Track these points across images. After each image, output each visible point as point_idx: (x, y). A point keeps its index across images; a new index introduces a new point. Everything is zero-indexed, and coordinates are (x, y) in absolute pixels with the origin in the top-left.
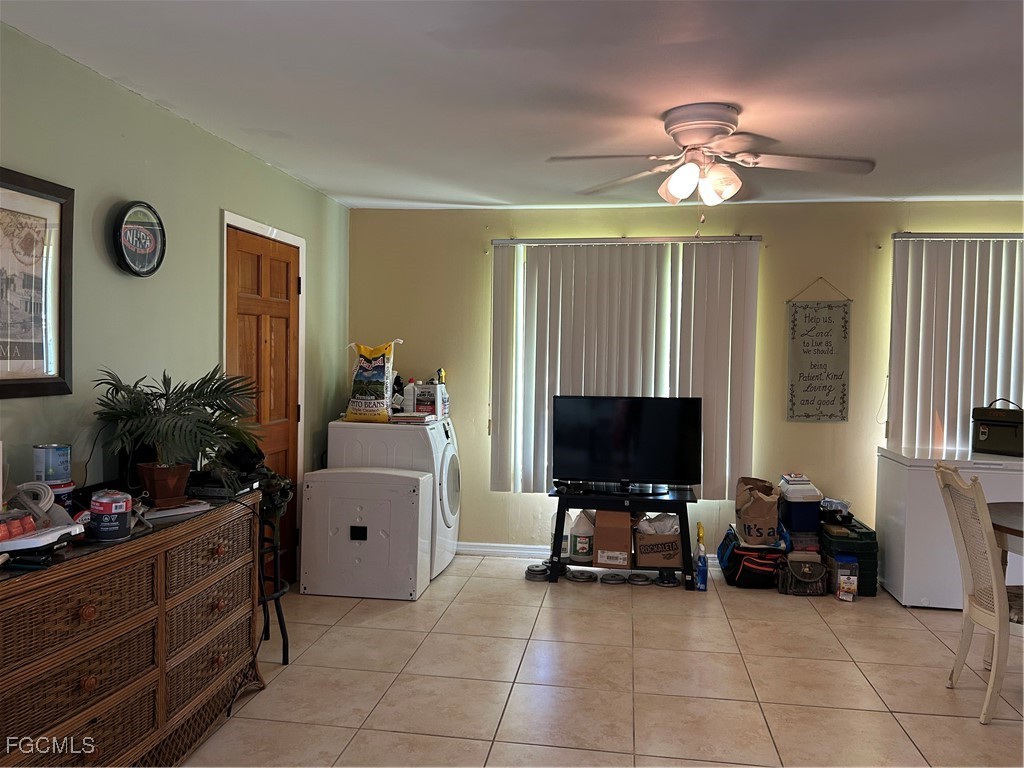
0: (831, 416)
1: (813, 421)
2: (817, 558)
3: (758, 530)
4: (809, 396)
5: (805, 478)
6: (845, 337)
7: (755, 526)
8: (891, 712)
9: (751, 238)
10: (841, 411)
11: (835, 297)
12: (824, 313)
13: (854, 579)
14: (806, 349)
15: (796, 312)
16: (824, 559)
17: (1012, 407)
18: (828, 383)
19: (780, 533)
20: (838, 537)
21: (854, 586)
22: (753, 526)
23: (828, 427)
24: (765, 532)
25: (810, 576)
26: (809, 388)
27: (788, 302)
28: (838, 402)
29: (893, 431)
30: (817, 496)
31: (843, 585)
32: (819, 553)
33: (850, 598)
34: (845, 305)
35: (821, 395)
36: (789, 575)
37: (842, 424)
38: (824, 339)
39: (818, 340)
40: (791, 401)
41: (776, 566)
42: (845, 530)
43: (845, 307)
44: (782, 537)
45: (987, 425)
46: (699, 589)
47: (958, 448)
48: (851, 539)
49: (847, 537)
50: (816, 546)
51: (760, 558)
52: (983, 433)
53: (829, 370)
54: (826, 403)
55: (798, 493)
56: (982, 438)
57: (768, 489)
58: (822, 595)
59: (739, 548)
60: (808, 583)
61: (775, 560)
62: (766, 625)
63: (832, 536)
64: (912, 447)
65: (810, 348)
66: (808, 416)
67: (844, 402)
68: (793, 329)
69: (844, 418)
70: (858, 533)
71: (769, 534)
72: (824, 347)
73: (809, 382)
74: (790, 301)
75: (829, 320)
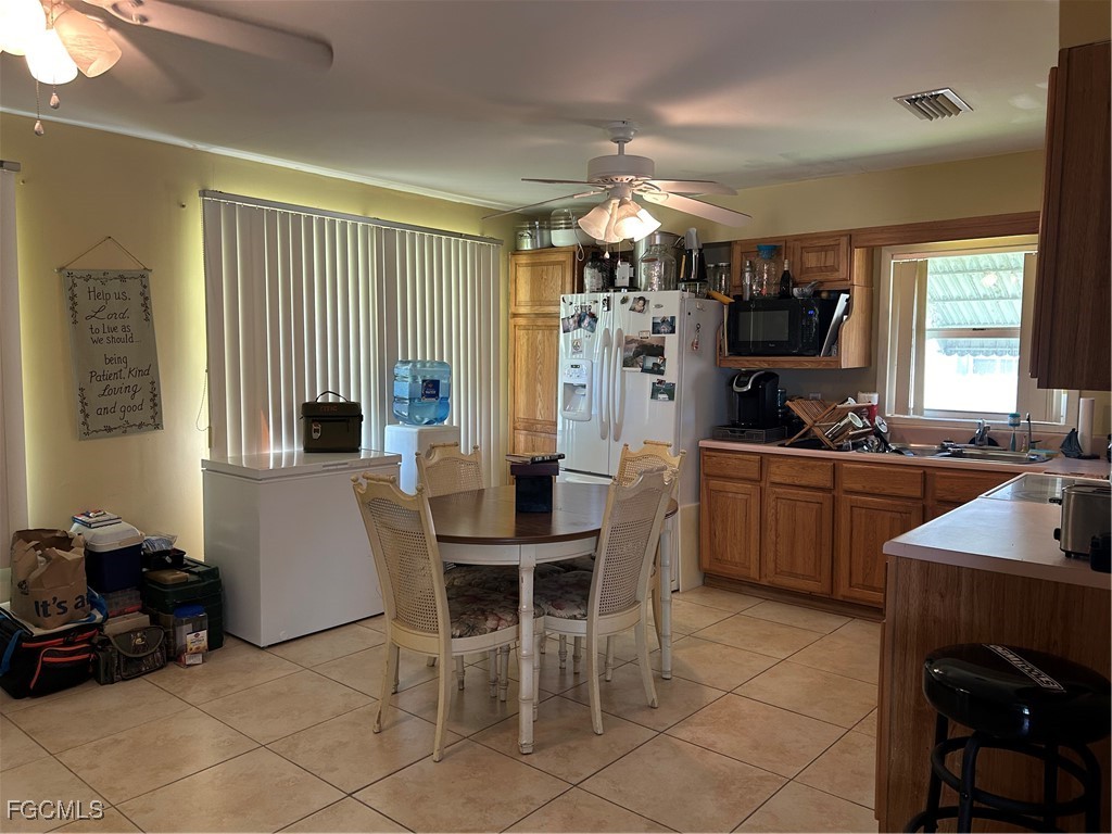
0: (141, 425)
1: (117, 436)
2: (145, 619)
3: (59, 605)
4: (107, 402)
5: (110, 515)
6: (147, 319)
7: (55, 599)
8: (350, 795)
10: (153, 417)
11: (128, 265)
12: (114, 287)
13: (203, 634)
14: (95, 337)
15: (75, 285)
16: (154, 620)
17: (341, 400)
18: (131, 381)
19: (91, 599)
20: (174, 586)
21: (204, 643)
22: (50, 601)
23: (136, 440)
24: (70, 606)
25: (144, 647)
26: (106, 391)
27: (64, 271)
28: (148, 405)
29: (216, 437)
30: (138, 538)
31: (190, 646)
32: (143, 611)
33: (198, 660)
34: (142, 276)
35: (124, 399)
36: (114, 655)
37: (156, 435)
38: (119, 323)
39: (112, 323)
40: (83, 411)
41: (92, 649)
42: (180, 574)
43: (143, 277)
44: (94, 605)
45: (320, 422)
47: (285, 450)
48: (192, 583)
49: (186, 583)
50: (138, 603)
51: (66, 644)
52: (317, 431)
53: (131, 365)
54: (132, 408)
55: (110, 537)
56: (316, 436)
57: (65, 542)
58: (161, 667)
59: (30, 638)
60: (140, 659)
61: (88, 640)
63: (165, 586)
64: (238, 454)
65: (101, 335)
66: (109, 429)
67: (155, 405)
68: (72, 309)
69: (158, 426)
70: (198, 574)
71: (76, 607)
72: (120, 334)
73: (104, 384)
74: (64, 268)
75: (122, 296)
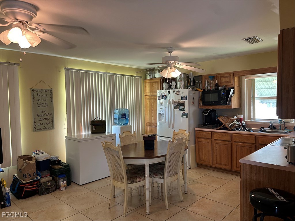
0: (49, 128)
1: (43, 131)
2: (51, 178)
3: (29, 175)
4: (41, 122)
5: (42, 151)
6: (52, 101)
7: (28, 173)
9: (15, 64)
10: (52, 126)
11: (48, 88)
12: (44, 93)
13: (65, 182)
14: (38, 106)
15: (34, 93)
16: (53, 178)
17: (101, 120)
18: (47, 117)
19: (37, 173)
20: (58, 169)
21: (66, 184)
22: (27, 174)
23: (48, 132)
24: (32, 175)
25: (50, 186)
26: (41, 119)
27: (31, 89)
28: (51, 123)
29: (69, 130)
30: (49, 157)
31: (62, 185)
32: (50, 176)
33: (64, 189)
34: (51, 90)
35: (45, 121)
36: (43, 188)
37: (52, 131)
38: (45, 102)
39: (43, 102)
40: (35, 124)
41: (37, 186)
42: (60, 166)
43: (51, 91)
44: (38, 175)
45: (95, 126)
46: (8, 206)
47: (86, 133)
48: (63, 168)
49: (61, 168)
50: (49, 174)
51: (31, 185)
52: (94, 128)
53: (47, 113)
54: (47, 124)
55: (42, 157)
56: (94, 129)
57: (30, 159)
58: (55, 191)
59: (22, 184)
60: (50, 189)
61: (36, 184)
62: (43, 211)
63: (56, 170)
64: (74, 134)
65: (40, 105)
66: (41, 129)
67: (53, 123)
68: (33, 99)
69: (53, 128)
70: (64, 166)
71: (33, 175)
72: (45, 105)
73: (41, 117)
74: (31, 88)
75: (46, 96)
